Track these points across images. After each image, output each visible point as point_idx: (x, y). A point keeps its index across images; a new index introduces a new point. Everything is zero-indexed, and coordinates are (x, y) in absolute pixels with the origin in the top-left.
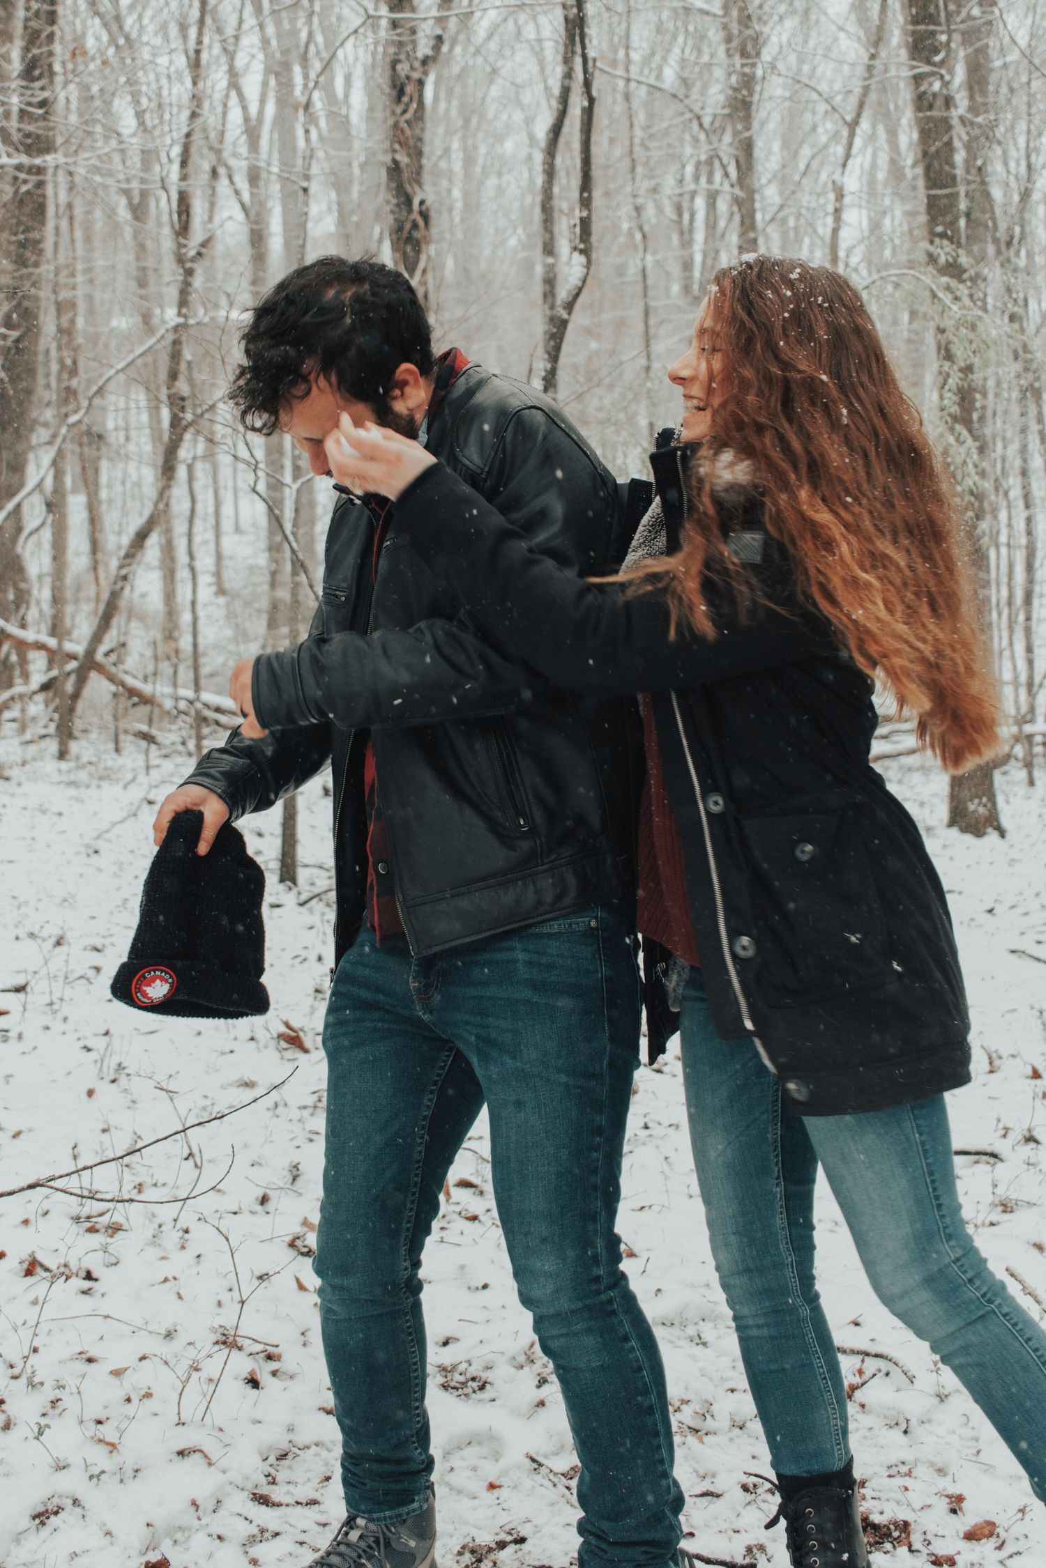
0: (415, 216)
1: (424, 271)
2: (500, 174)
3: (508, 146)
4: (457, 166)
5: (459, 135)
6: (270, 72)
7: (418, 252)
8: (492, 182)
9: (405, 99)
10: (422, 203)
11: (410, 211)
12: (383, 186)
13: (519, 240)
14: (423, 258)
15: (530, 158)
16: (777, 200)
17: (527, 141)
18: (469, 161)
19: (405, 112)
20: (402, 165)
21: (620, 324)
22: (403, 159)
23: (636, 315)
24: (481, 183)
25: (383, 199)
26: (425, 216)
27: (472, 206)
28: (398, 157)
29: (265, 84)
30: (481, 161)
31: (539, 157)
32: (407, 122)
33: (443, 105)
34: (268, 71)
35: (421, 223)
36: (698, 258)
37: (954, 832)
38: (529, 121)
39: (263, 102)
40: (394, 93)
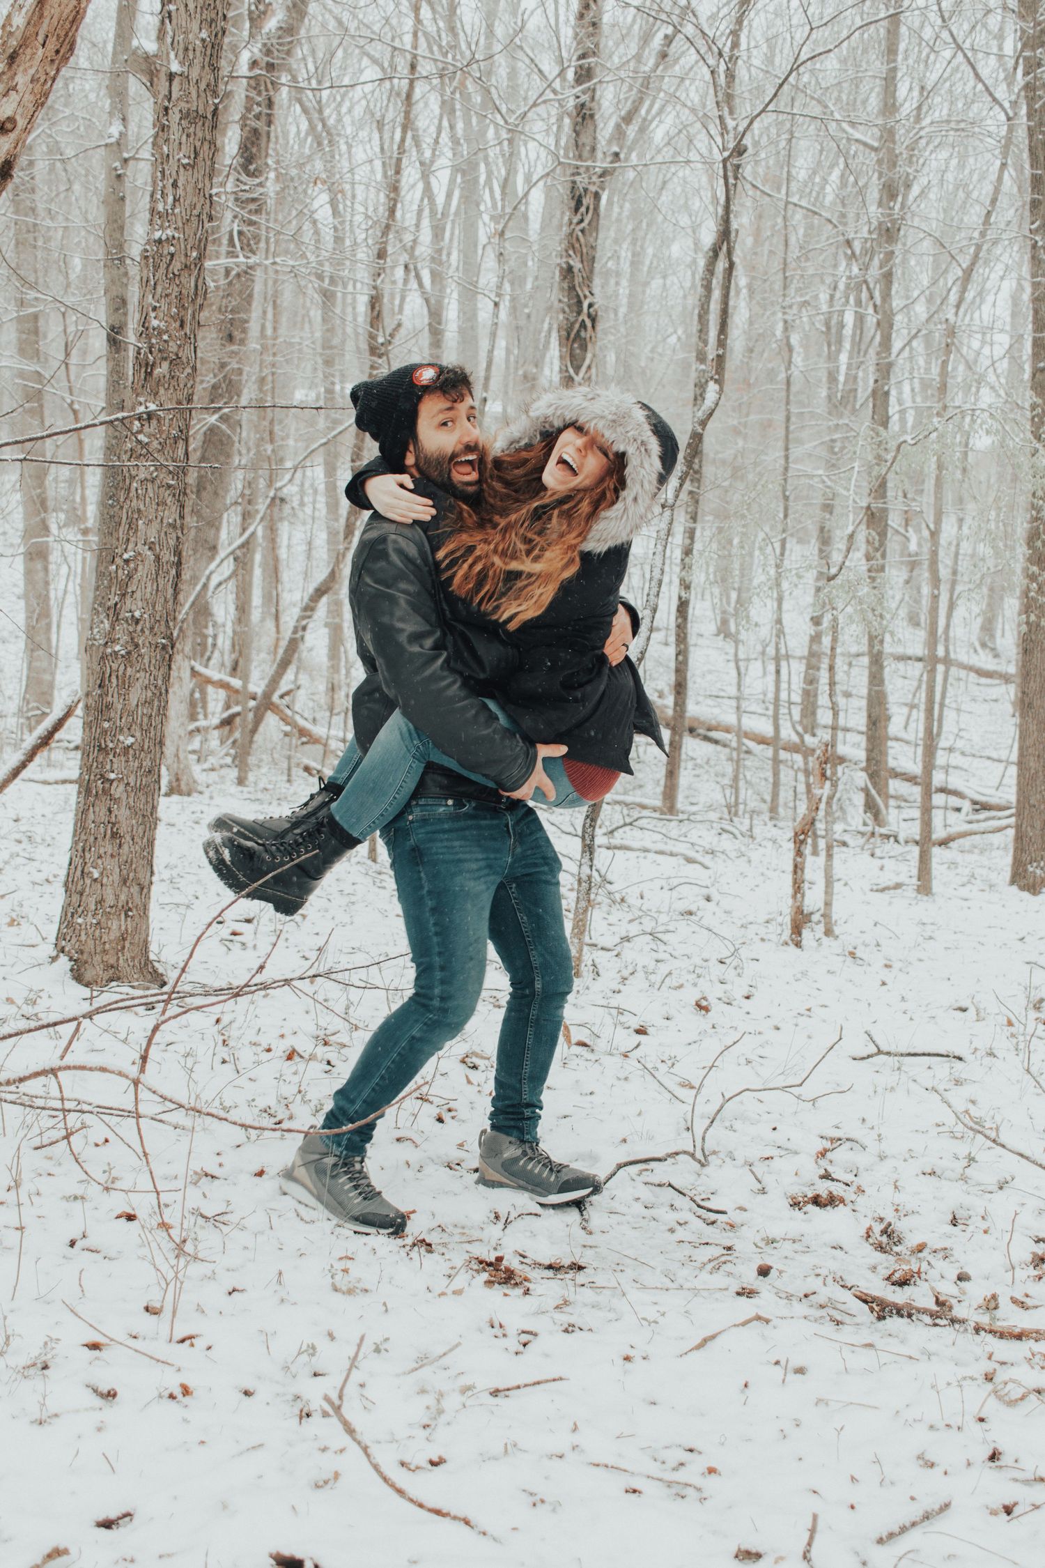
0: (584, 316)
1: (589, 367)
2: (664, 277)
3: (676, 250)
4: (626, 267)
5: (629, 240)
6: (457, 171)
7: (584, 348)
8: (656, 283)
9: (583, 209)
10: (590, 306)
11: (579, 313)
12: (556, 285)
13: (679, 339)
14: (589, 356)
15: (694, 261)
16: (924, 316)
17: (692, 246)
18: (635, 263)
19: (582, 221)
20: (576, 270)
21: (767, 425)
22: (577, 265)
23: (780, 417)
24: (647, 284)
25: (555, 295)
26: (593, 320)
27: (635, 304)
28: (572, 262)
29: (452, 181)
30: (647, 262)
31: (702, 263)
32: (583, 231)
33: (616, 209)
34: (456, 169)
35: (588, 323)
36: (843, 369)
37: (1015, 888)
38: (695, 228)
39: (449, 196)
40: (573, 204)
